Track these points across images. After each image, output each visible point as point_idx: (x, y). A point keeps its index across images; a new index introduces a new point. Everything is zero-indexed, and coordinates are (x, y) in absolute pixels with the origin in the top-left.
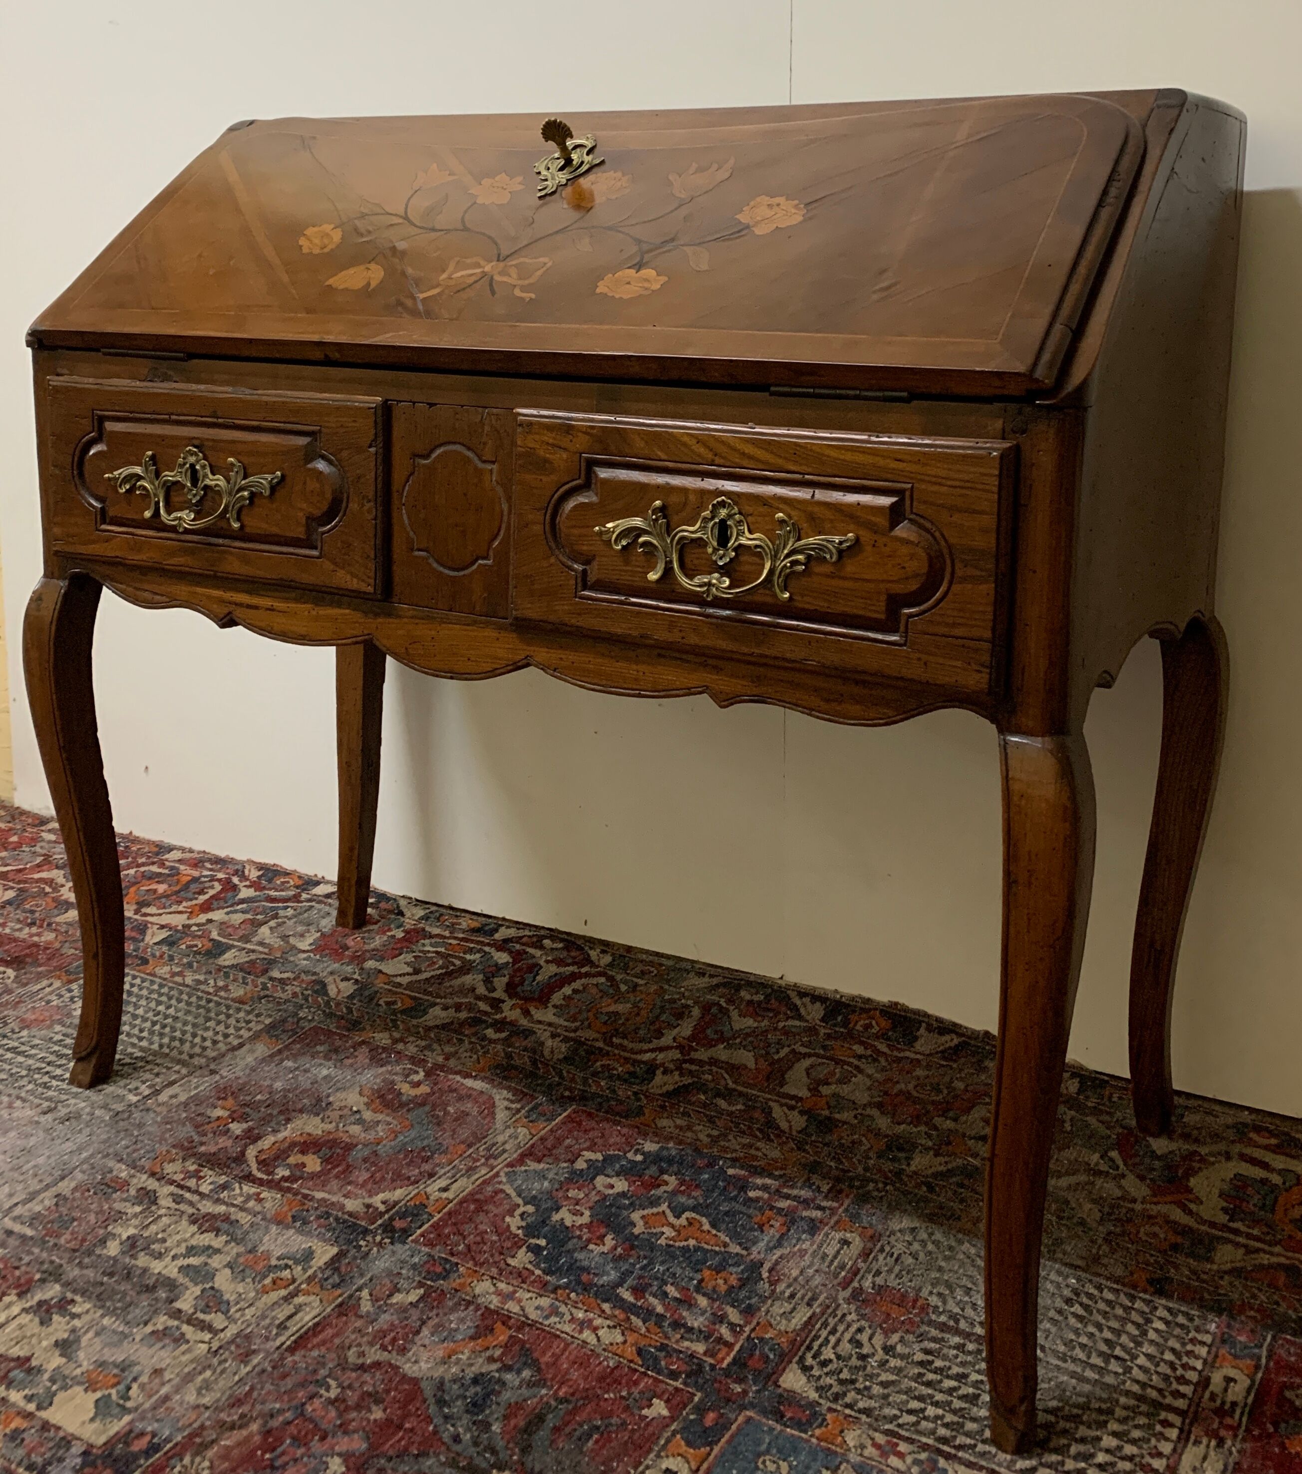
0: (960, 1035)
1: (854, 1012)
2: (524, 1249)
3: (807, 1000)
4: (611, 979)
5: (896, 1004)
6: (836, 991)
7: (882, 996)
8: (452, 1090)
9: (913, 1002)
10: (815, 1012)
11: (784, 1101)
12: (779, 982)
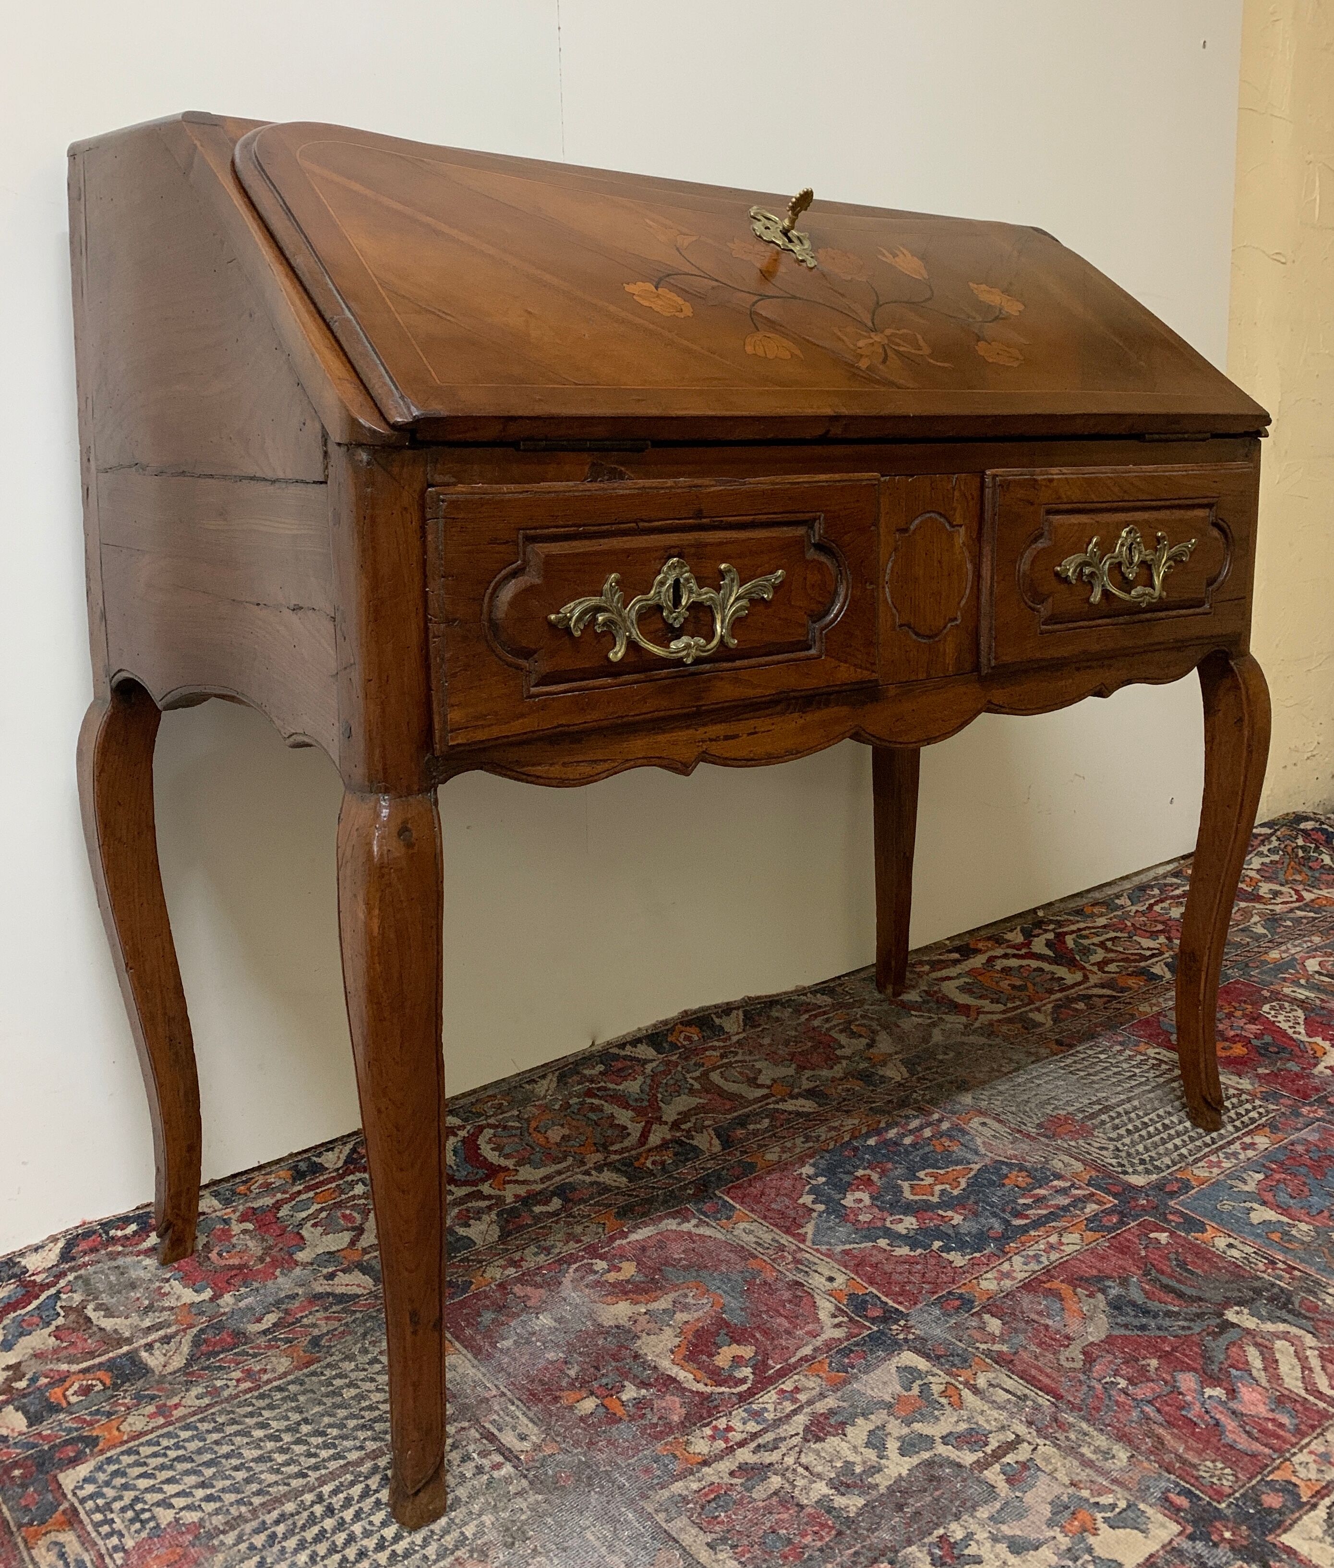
0: (738, 1008)
1: (667, 1035)
2: (944, 1255)
3: (628, 1047)
4: (490, 1126)
5: (686, 1012)
6: (639, 1029)
7: (672, 1012)
8: (644, 1249)
9: (694, 1004)
10: (645, 1051)
11: (770, 1101)
12: (593, 1048)
